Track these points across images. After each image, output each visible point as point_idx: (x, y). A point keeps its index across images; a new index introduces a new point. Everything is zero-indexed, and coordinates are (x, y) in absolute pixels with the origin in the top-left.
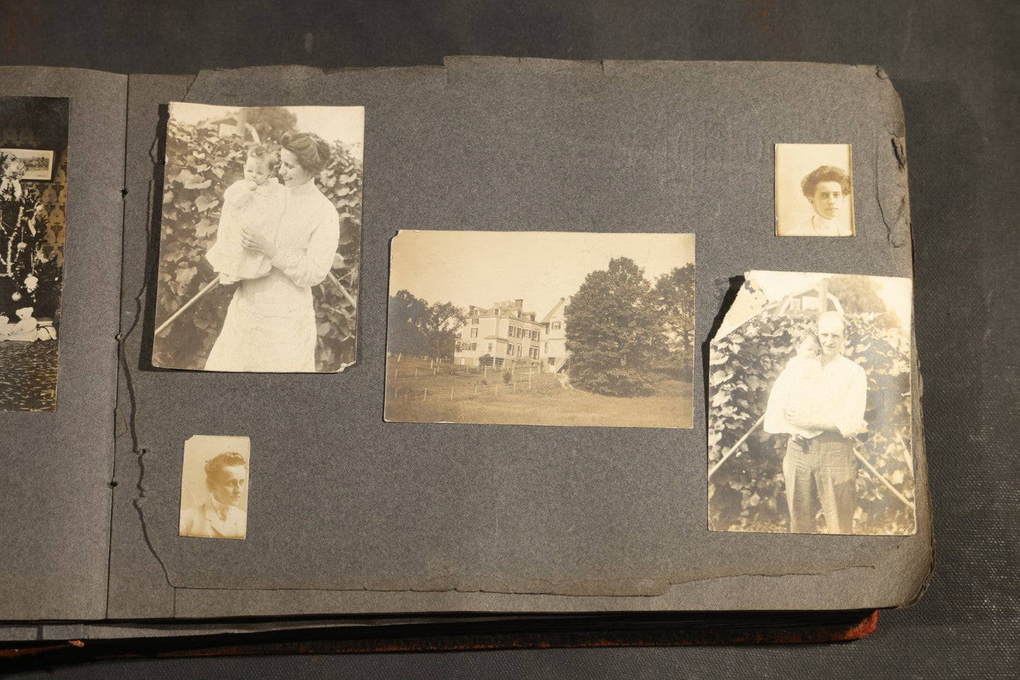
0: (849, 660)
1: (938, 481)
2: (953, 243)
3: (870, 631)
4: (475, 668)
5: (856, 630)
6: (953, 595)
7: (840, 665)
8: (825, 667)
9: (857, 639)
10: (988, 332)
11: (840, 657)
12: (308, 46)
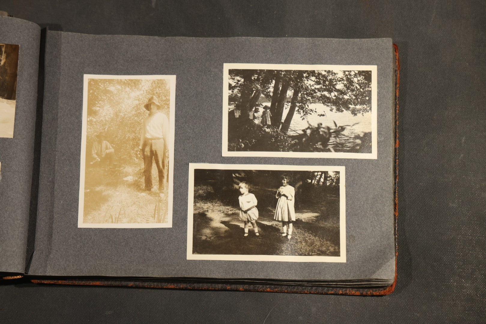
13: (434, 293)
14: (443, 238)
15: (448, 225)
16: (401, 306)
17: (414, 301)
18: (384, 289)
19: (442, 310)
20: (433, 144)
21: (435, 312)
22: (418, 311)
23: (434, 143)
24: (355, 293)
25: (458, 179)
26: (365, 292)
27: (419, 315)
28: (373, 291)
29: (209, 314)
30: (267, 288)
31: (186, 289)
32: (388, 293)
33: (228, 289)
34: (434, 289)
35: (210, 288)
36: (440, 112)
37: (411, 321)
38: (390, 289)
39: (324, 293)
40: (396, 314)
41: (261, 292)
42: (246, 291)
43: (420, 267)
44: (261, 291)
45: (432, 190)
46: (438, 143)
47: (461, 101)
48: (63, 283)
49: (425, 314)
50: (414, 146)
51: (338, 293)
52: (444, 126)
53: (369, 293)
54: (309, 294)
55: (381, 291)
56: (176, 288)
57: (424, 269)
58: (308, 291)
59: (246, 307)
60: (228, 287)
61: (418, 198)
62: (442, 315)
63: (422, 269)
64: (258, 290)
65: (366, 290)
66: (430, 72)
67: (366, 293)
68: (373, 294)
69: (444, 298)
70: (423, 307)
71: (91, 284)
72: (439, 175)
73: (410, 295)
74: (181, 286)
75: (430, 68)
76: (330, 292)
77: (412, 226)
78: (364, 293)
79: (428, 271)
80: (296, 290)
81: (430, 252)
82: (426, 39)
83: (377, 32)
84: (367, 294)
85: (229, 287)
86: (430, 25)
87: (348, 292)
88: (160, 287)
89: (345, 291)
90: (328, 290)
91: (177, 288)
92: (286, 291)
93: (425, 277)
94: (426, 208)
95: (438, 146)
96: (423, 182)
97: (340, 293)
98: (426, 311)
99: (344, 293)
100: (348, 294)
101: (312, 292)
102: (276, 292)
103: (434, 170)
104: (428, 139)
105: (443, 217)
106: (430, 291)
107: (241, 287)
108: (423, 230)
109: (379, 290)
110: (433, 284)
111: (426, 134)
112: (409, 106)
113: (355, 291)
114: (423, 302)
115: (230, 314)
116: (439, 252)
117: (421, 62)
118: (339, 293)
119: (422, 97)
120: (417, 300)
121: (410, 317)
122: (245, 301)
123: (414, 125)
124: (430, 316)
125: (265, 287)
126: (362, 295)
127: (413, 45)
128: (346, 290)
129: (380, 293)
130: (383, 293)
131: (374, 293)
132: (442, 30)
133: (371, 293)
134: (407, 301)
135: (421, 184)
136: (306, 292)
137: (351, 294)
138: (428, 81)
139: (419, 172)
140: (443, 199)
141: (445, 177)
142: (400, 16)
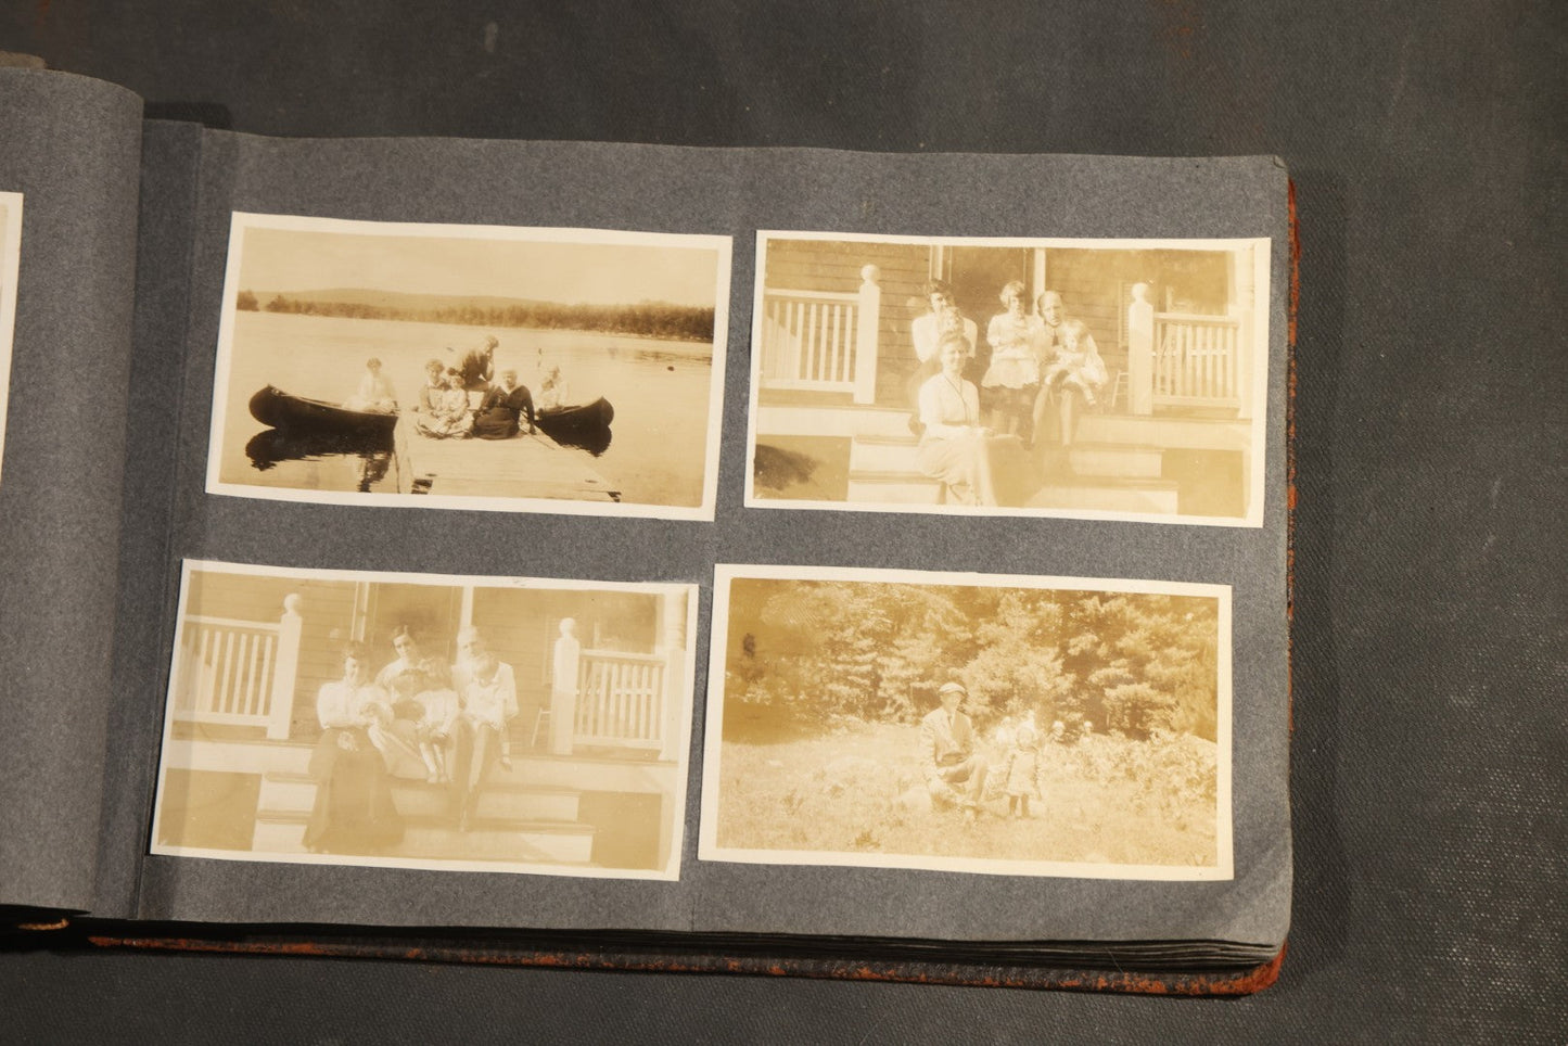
0: (1241, 1026)
1: (1397, 763)
2: (1447, 400)
3: (1270, 982)
4: (674, 1000)
5: (1249, 980)
6: (1405, 938)
7: (1226, 1032)
8: (1203, 1034)
9: (1250, 994)
10: (1491, 539)
11: (1227, 1020)
12: (489, 41)
13: (1397, 988)
14: (1427, 810)
15: (1445, 767)
17: (1332, 1016)
18: (1246, 975)
20: (1396, 500)
23: (1401, 499)
24: (1151, 985)
25: (1478, 615)
26: (1182, 982)
28: (1208, 981)
30: (862, 968)
31: (595, 968)
32: (1260, 987)
33: (731, 967)
34: (1398, 975)
35: (675, 966)
36: (1420, 396)
38: (1264, 973)
39: (1046, 986)
41: (841, 978)
42: (791, 974)
43: (1353, 902)
44: (841, 975)
45: (1394, 651)
46: (1413, 500)
47: (1490, 361)
48: (193, 947)
51: (1094, 984)
52: (1431, 444)
53: (1197, 986)
54: (997, 987)
55: (1236, 979)
56: (561, 963)
57: (1365, 911)
58: (994, 980)
59: (778, 1029)
60: (734, 964)
64: (830, 973)
65: (1185, 978)
66: (1387, 266)
67: (1185, 988)
68: (1208, 989)
69: (1431, 1004)
71: (285, 948)
72: (1415, 604)
73: (1319, 994)
74: (580, 959)
75: (1388, 255)
76: (1067, 982)
78: (1181, 986)
79: (1378, 915)
80: (957, 973)
81: (1386, 854)
82: (1374, 159)
83: (1215, 135)
84: (1188, 990)
85: (736, 964)
86: (1391, 114)
87: (1126, 982)
88: (510, 960)
89: (1115, 979)
90: (1062, 976)
91: (567, 963)
92: (923, 976)
93: (1369, 935)
94: (1371, 710)
95: (1412, 509)
96: (1363, 627)
97: (1100, 986)
99: (1112, 986)
100: (1128, 989)
101: (1008, 982)
102: (891, 981)
103: (1401, 587)
104: (1380, 485)
105: (1428, 740)
106: (1385, 982)
107: (775, 966)
108: (1362, 782)
109: (1228, 978)
110: (1393, 960)
111: (1374, 467)
113: (1150, 980)
114: (1362, 1018)
116: (1416, 855)
117: (1357, 234)
118: (1096, 988)
119: (1361, 346)
120: (1341, 1012)
122: (776, 1008)
123: (1335, 441)
125: (854, 963)
126: (1172, 994)
127: (1334, 182)
128: (1121, 978)
129: (1231, 987)
130: (1241, 989)
131: (1213, 988)
132: (1429, 134)
133: (1202, 985)
134: (1307, 1013)
135: (1356, 630)
136: (988, 980)
137: (1135, 990)
138: (1380, 297)
139: (1352, 591)
140: (1430, 682)
141: (1435, 611)
142: (1291, 87)
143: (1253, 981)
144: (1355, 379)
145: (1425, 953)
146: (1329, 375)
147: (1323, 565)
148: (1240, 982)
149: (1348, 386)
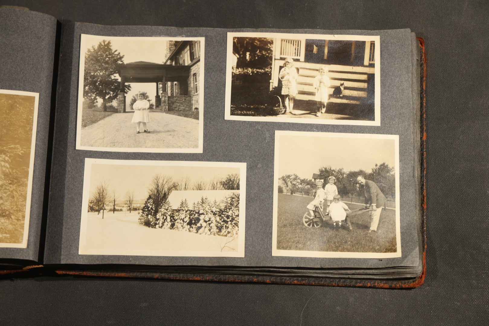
13: (474, 281)
14: (481, 226)
15: (486, 213)
16: (440, 295)
17: (454, 290)
18: (413, 282)
19: (483, 298)
21: (476, 300)
22: (458, 300)
23: (470, 132)
24: (384, 285)
26: (394, 284)
27: (459, 304)
28: (402, 283)
29: (246, 305)
30: (295, 281)
31: (212, 282)
32: (418, 285)
34: (474, 277)
35: (237, 281)
36: (475, 100)
37: (451, 310)
38: (420, 281)
39: (352, 286)
40: (436, 304)
42: (273, 283)
43: (459, 255)
44: (288, 283)
45: (469, 178)
46: (474, 132)
49: (466, 303)
50: (449, 134)
52: (479, 114)
53: (398, 285)
54: (337, 286)
55: (410, 283)
56: (202, 280)
57: (463, 258)
58: (335, 284)
59: (282, 298)
60: (254, 280)
61: (455, 186)
62: (482, 303)
63: (461, 258)
64: (285, 282)
65: (395, 282)
66: (463, 61)
68: (402, 287)
69: (485, 286)
70: (463, 296)
71: (116, 275)
72: (475, 163)
73: (449, 283)
74: (208, 278)
75: (464, 57)
76: (358, 285)
77: (449, 214)
78: (393, 286)
79: (467, 259)
80: (324, 282)
81: (469, 240)
82: (459, 28)
83: (409, 22)
84: (396, 286)
85: (256, 280)
86: (463, 14)
88: (186, 279)
89: (373, 283)
90: (356, 283)
92: (314, 283)
93: (464, 265)
94: (463, 197)
96: (459, 171)
98: (466, 300)
99: (372, 285)
100: (377, 286)
101: (340, 285)
102: (304, 285)
104: (463, 128)
105: (481, 205)
106: (470, 279)
107: (267, 280)
108: (461, 218)
109: (408, 282)
110: (472, 272)
111: (461, 122)
112: (444, 95)
114: (463, 290)
115: (267, 305)
116: (478, 240)
117: (454, 51)
118: (367, 286)
119: (456, 85)
120: (457, 289)
121: (450, 306)
122: (281, 291)
123: (449, 114)
124: (471, 304)
125: (292, 280)
126: (391, 288)
127: (446, 35)
128: (375, 283)
129: (409, 286)
130: (412, 286)
131: (403, 286)
132: (475, 20)
133: (400, 285)
134: (446, 290)
135: (457, 172)
137: (379, 287)
138: (461, 70)
139: (455, 160)
140: (481, 187)
141: (481, 165)
142: (432, 7)
143: (416, 284)
144: (454, 95)
145: (482, 270)
146: (446, 94)
147: (447, 152)
148: (412, 284)
149: (452, 97)
